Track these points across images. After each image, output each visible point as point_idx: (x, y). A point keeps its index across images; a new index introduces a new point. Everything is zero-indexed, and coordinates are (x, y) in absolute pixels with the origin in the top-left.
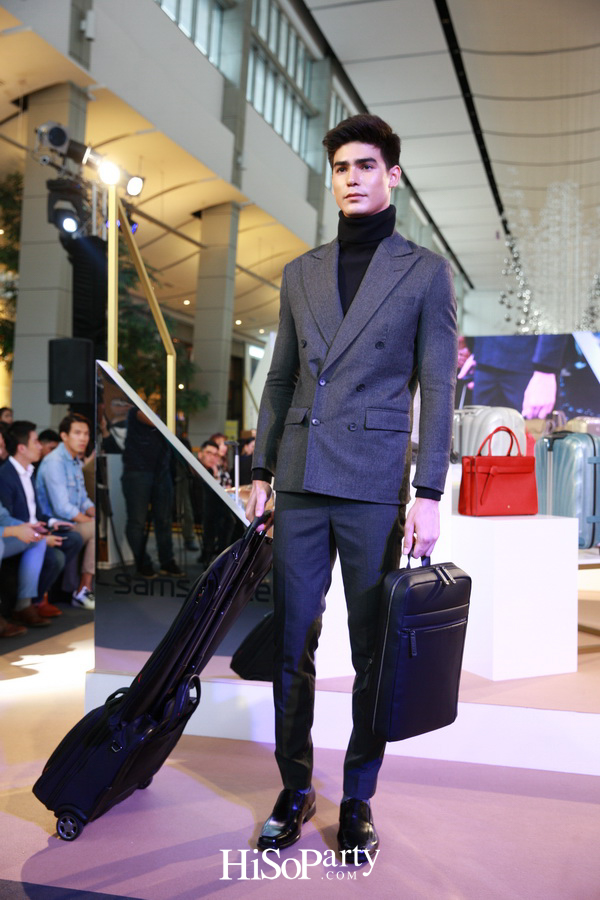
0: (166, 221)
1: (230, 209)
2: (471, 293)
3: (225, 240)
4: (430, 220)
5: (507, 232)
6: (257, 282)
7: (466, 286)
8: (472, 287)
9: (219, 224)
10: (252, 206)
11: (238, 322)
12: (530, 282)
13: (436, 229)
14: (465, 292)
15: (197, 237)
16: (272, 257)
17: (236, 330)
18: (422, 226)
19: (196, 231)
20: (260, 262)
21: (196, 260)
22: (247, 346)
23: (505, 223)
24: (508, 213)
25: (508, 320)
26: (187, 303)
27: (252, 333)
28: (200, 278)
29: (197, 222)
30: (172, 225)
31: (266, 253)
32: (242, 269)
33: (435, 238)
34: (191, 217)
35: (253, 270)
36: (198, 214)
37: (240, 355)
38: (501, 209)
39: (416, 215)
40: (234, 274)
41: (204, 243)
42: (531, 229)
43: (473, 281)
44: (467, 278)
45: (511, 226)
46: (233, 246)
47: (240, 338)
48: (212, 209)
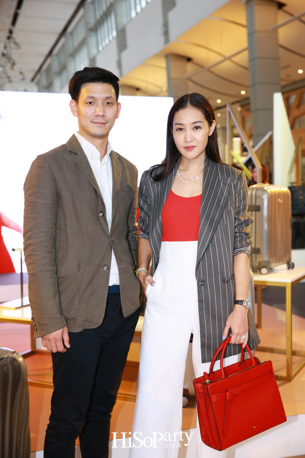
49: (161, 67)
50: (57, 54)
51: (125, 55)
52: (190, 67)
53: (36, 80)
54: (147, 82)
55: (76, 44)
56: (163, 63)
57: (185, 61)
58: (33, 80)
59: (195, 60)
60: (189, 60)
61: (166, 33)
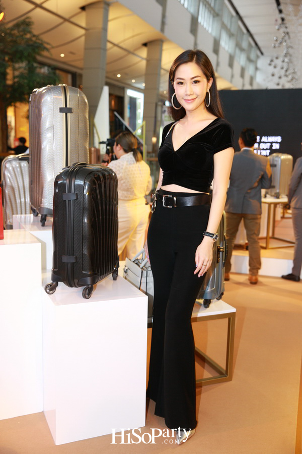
1: (102, 5)
2: (262, 57)
4: (237, 13)
6: (124, 53)
7: (259, 54)
8: (262, 54)
10: (116, 3)
11: (119, 75)
13: (241, 19)
14: (258, 57)
15: (84, 24)
16: (133, 36)
17: (118, 80)
20: (124, 40)
21: (83, 39)
22: (126, 90)
28: (86, 49)
29: (84, 13)
31: (129, 34)
32: (115, 45)
33: (241, 24)
34: (80, 12)
35: (121, 45)
36: (83, 9)
37: (121, 95)
40: (105, 45)
41: (87, 28)
43: (263, 50)
44: (259, 48)
45: (284, 14)
46: (105, 29)
47: (121, 85)
48: (92, 5)
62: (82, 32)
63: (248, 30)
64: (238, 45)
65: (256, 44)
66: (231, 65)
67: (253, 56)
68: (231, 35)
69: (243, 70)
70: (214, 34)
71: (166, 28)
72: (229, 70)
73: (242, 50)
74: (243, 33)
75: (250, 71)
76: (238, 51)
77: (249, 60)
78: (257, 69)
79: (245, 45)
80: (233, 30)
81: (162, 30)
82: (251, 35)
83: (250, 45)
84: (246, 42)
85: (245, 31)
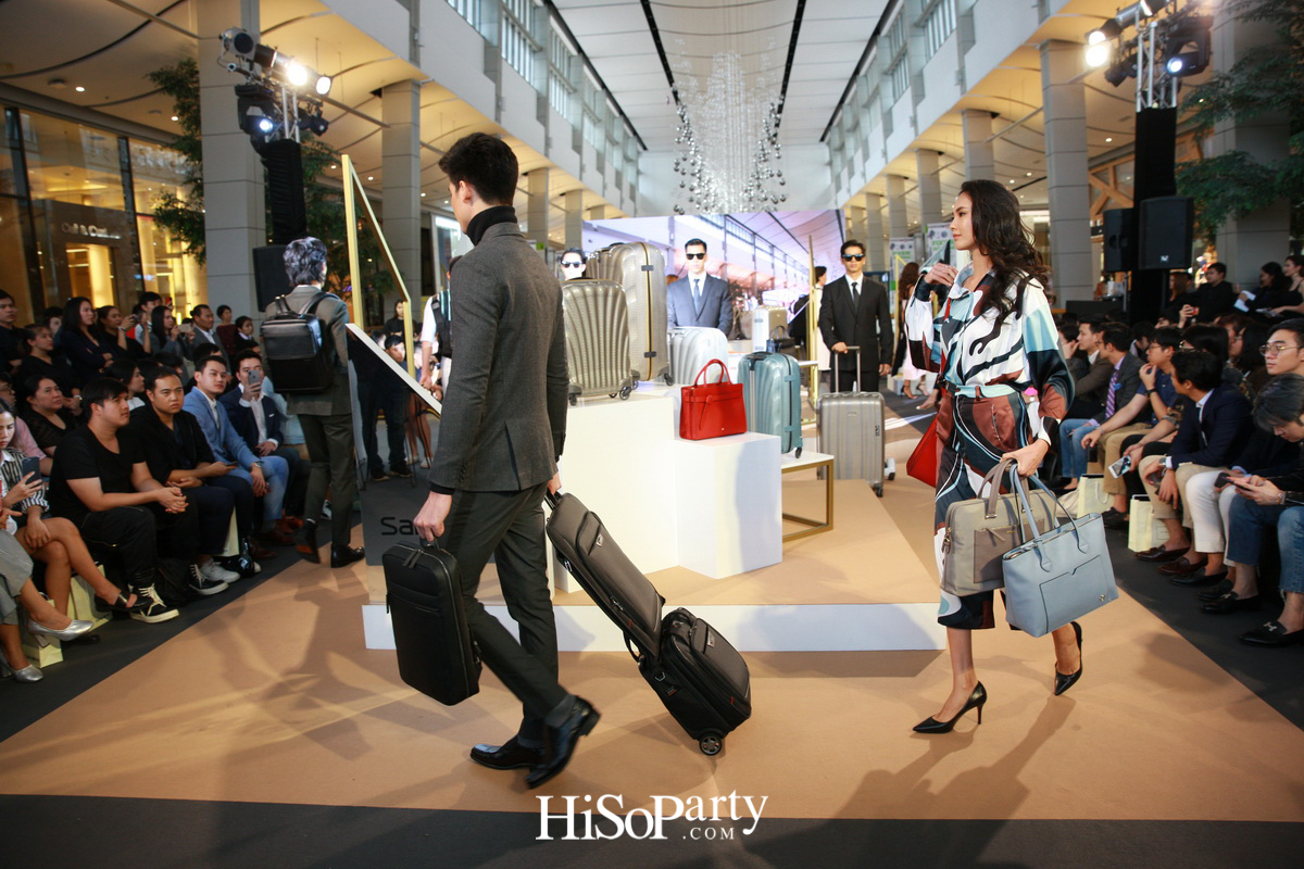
0: (346, 103)
1: (410, 87)
2: (644, 153)
3: (409, 119)
4: (604, 86)
5: (677, 99)
7: (640, 149)
8: (645, 148)
9: (401, 101)
10: (432, 84)
11: (423, 195)
12: (701, 148)
13: (609, 94)
14: (639, 153)
15: (379, 118)
16: (454, 131)
17: (423, 202)
18: (596, 92)
19: (377, 111)
21: (379, 136)
22: (433, 217)
23: (675, 93)
24: (678, 83)
25: (682, 186)
26: (371, 178)
27: (438, 204)
28: (384, 156)
29: (378, 99)
30: (351, 106)
31: (447, 128)
32: (424, 145)
33: (609, 102)
34: (372, 96)
35: (433, 145)
36: (378, 93)
37: (427, 227)
38: (671, 80)
39: (589, 80)
41: (385, 123)
42: (700, 97)
43: (646, 142)
44: (640, 140)
45: (681, 95)
46: (416, 124)
47: (427, 209)
48: (391, 87)
49: (958, 125)
50: (850, 104)
51: (920, 108)
52: (995, 125)
53: (827, 139)
54: (946, 143)
55: (870, 92)
56: (959, 120)
57: (989, 118)
58: (822, 139)
59: (1002, 115)
60: (994, 115)
61: (961, 80)
62: (378, 127)
63: (621, 113)
64: (609, 138)
65: (635, 133)
66: (601, 168)
67: (631, 153)
68: (596, 121)
69: (619, 176)
70: (571, 121)
71: (503, 115)
72: (598, 176)
73: (614, 143)
74: (614, 117)
75: (629, 176)
76: (608, 144)
77: (627, 159)
78: (638, 173)
79: (618, 135)
80: (599, 111)
81: (498, 119)
82: (627, 120)
83: (625, 133)
84: (619, 131)
85: (616, 113)
